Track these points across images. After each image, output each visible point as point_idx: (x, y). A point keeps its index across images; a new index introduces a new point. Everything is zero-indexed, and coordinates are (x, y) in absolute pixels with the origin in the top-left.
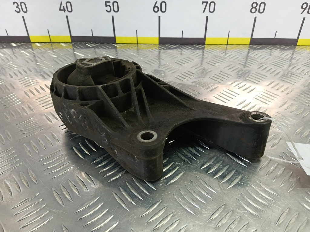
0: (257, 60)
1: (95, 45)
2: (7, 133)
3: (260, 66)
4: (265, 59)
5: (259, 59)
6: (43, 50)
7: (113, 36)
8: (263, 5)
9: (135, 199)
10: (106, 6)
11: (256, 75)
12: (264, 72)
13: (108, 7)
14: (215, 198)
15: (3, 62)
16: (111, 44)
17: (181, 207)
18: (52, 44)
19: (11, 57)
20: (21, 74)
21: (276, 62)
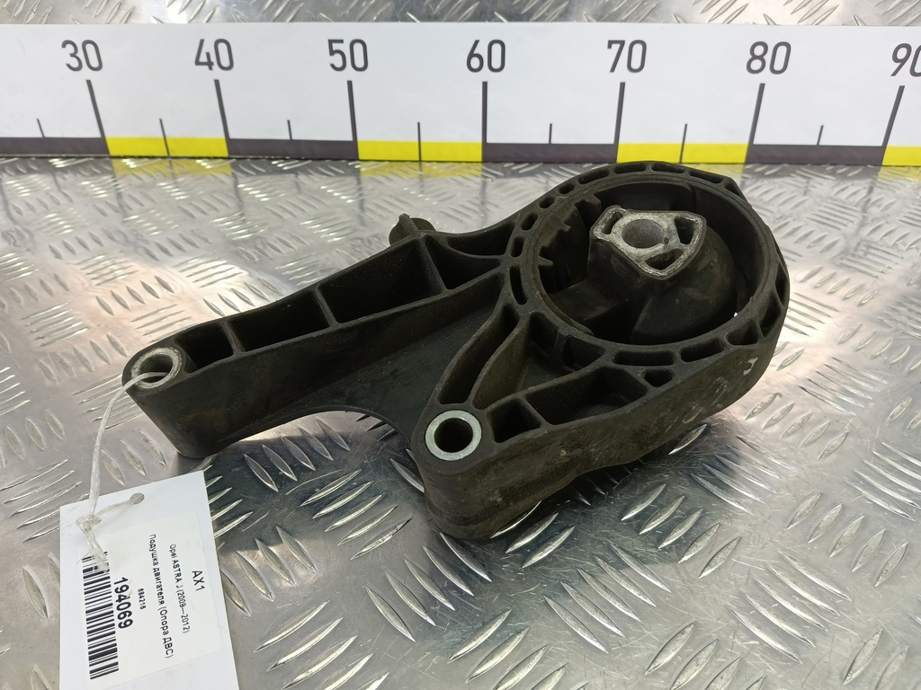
0: (770, 208)
1: (296, 165)
2: (51, 417)
3: (780, 224)
4: (792, 205)
5: (773, 205)
6: (146, 179)
7: (349, 138)
8: (782, 51)
9: (433, 608)
10: (332, 52)
12: (789, 243)
13: (338, 58)
14: (667, 606)
15: (31, 212)
16: (344, 161)
17: (567, 632)
18: (170, 162)
19: (52, 197)
20: (85, 246)
21: (825, 212)
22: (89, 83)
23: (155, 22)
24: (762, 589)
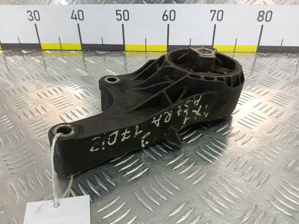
0: (267, 66)
1: (104, 52)
2: (21, 132)
3: (271, 71)
4: (274, 65)
5: (268, 65)
6: (54, 57)
7: (122, 43)
9: (159, 199)
10: (117, 14)
11: (268, 79)
12: (275, 77)
13: (119, 16)
14: (245, 199)
15: (15, 67)
16: (120, 51)
17: (209, 208)
18: (62, 52)
19: (22, 62)
20: (33, 77)
21: (286, 67)
22: (35, 25)
23: (58, 4)
24: (279, 193)
